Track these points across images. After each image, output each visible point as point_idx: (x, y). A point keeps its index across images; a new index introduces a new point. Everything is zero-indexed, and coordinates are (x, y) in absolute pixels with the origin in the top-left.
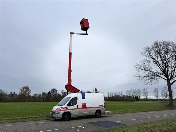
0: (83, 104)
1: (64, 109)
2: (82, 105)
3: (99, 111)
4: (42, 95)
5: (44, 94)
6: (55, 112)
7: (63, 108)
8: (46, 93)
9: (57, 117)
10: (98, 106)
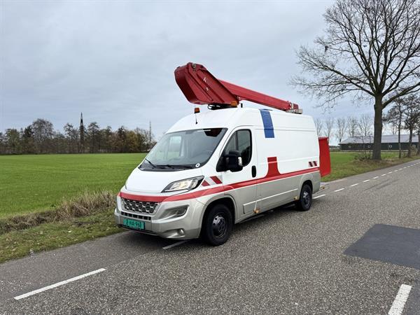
0: (270, 159)
1: (206, 184)
2: (266, 164)
3: (308, 185)
4: (8, 135)
5: (12, 133)
6: (153, 203)
7: (200, 181)
8: (19, 130)
9: (178, 230)
10: (307, 167)
